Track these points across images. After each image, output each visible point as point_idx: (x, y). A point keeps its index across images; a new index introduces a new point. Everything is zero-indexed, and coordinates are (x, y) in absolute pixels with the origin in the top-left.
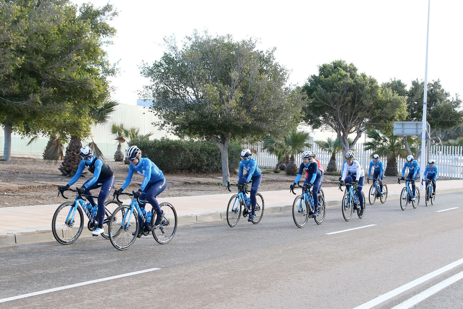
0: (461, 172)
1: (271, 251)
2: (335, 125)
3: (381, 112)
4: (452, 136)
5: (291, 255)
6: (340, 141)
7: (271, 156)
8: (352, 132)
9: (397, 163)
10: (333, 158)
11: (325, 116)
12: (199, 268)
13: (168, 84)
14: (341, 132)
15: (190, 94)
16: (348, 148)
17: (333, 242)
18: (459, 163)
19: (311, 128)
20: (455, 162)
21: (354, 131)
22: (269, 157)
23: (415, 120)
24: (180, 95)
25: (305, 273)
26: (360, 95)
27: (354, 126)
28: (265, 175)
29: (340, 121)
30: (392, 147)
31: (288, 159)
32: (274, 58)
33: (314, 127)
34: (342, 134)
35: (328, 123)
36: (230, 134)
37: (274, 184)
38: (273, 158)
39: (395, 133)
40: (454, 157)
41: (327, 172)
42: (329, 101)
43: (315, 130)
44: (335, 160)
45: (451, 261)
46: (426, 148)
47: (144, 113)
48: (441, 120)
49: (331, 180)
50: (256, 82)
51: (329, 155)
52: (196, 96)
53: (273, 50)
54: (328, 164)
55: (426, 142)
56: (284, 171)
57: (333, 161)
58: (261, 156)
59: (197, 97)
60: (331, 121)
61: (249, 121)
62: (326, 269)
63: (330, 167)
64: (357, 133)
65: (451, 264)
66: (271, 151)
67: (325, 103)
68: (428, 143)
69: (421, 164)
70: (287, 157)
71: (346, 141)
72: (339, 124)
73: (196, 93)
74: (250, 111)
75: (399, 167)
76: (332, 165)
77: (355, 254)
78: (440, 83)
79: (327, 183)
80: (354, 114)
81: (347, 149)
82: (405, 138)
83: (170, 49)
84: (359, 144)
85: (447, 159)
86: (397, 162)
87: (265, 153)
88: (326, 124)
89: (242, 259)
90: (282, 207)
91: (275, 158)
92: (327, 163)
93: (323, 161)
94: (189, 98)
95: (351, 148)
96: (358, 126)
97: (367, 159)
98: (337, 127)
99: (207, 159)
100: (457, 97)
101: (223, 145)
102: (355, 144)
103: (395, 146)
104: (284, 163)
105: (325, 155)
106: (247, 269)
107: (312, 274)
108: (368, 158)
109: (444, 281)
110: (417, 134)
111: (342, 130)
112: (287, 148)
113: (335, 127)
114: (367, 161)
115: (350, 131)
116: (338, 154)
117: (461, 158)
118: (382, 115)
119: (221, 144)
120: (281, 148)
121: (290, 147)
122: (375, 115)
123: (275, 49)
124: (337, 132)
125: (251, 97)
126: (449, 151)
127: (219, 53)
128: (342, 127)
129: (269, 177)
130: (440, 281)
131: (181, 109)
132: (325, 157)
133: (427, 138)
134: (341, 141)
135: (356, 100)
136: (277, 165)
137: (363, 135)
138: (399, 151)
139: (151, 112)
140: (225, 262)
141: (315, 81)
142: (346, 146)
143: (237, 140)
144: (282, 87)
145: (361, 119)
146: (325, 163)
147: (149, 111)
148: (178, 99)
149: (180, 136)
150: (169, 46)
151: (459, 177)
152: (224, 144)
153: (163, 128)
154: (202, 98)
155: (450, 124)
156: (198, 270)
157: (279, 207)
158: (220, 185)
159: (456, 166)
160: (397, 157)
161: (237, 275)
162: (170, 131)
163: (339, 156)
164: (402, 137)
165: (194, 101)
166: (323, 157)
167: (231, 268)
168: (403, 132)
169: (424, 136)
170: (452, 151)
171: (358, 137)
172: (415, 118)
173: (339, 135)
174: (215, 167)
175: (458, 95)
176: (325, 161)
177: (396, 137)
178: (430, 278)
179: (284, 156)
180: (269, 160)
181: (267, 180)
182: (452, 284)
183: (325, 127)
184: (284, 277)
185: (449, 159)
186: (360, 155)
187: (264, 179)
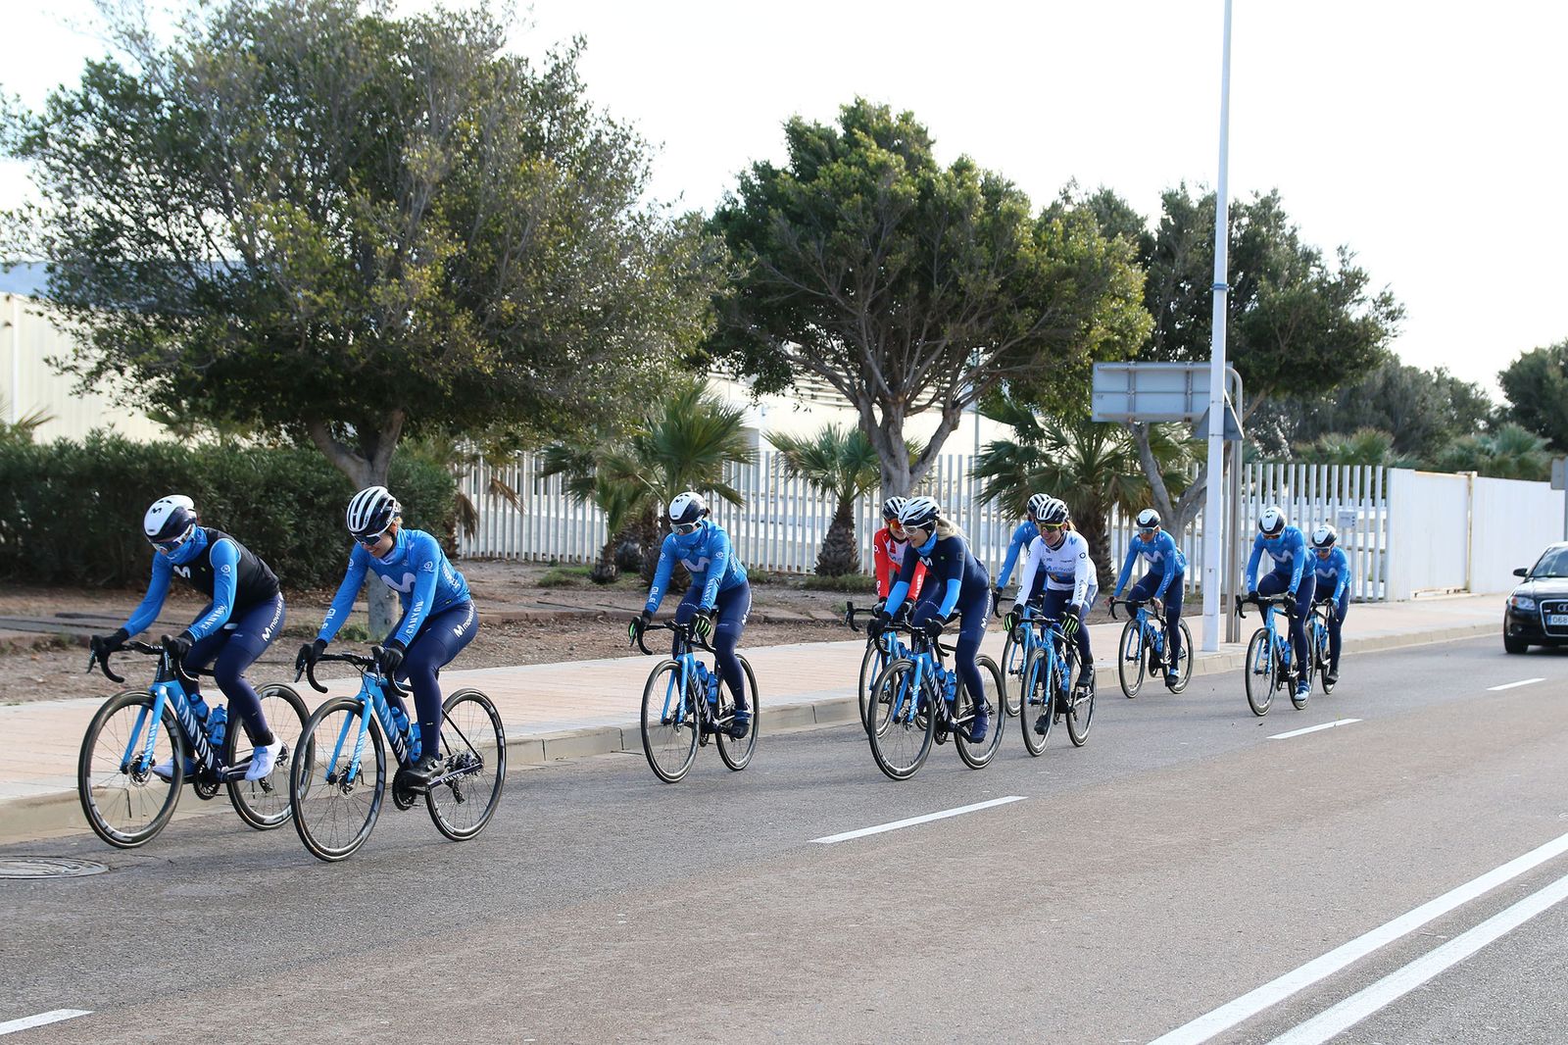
0: (1369, 572)
1: (580, 921)
2: (850, 377)
3: (1036, 321)
4: (1330, 422)
5: (665, 937)
6: (871, 445)
7: (579, 511)
8: (920, 409)
9: (1107, 538)
10: (843, 519)
11: (807, 340)
12: (264, 1002)
13: (117, 193)
14: (875, 406)
15: (217, 241)
16: (907, 474)
17: (843, 876)
18: (1360, 537)
19: (749, 391)
20: (1344, 529)
21: (932, 401)
22: (571, 516)
23: (1183, 358)
24: (170, 243)
25: (727, 1010)
26: (949, 249)
27: (927, 381)
28: (555, 592)
29: (871, 360)
30: (1088, 467)
31: (650, 524)
32: (581, 82)
33: (759, 388)
34: (878, 415)
35: (820, 370)
36: (398, 416)
37: (592, 632)
38: (589, 518)
39: (1099, 409)
40: (1339, 509)
41: (819, 580)
42: (818, 275)
43: (766, 398)
44: (853, 526)
45: (1328, 944)
46: (1225, 474)
47: (8, 324)
48: (1284, 360)
49: (835, 613)
50: (513, 192)
51: (828, 507)
52: (240, 246)
53: (575, 49)
54: (824, 545)
55: (1227, 450)
56: (633, 575)
57: (844, 530)
58: (535, 513)
59: (247, 251)
60: (836, 360)
61: (484, 359)
62: (817, 991)
63: (832, 554)
64: (944, 410)
65: (1327, 955)
66: (581, 488)
67: (803, 287)
68: (1232, 453)
69: (1206, 540)
70: (649, 515)
71: (895, 445)
72: (865, 373)
73: (245, 238)
74: (483, 317)
75: (1116, 554)
76: (839, 547)
77: (935, 924)
78: (1282, 206)
79: (818, 626)
80: (928, 332)
81: (901, 481)
82: (1141, 432)
83: (120, 42)
84: (950, 457)
85: (1310, 520)
86: (1110, 531)
87: (552, 497)
88: (813, 375)
89: (453, 957)
90: (627, 731)
91: (597, 519)
92: (818, 541)
93: (799, 531)
94: (214, 259)
95: (916, 474)
96: (948, 382)
97: (984, 519)
98: (860, 384)
99: (296, 526)
100: (1343, 261)
101: (366, 466)
102: (933, 459)
103: (1100, 464)
104: (633, 542)
105: (809, 505)
106: (474, 1002)
107: (754, 1015)
108: (989, 519)
109: (1302, 1027)
110: (1188, 415)
111: (878, 399)
112: (646, 475)
113: (851, 386)
114: (983, 528)
115: (914, 402)
116: (862, 502)
117: (1366, 515)
118: (1044, 331)
119: (361, 460)
120: (619, 476)
121: (661, 471)
122: (1015, 334)
123: (581, 45)
124: (857, 406)
125: (488, 258)
126: (1318, 485)
127: (346, 64)
128: (879, 386)
129: (571, 602)
130: (1285, 1028)
131: (176, 306)
132: (809, 513)
133: (1229, 431)
134: (876, 444)
135: (935, 273)
136: (606, 551)
137: (967, 418)
138: (1115, 488)
139: (41, 315)
140: (381, 972)
141: (764, 188)
142: (896, 465)
143: (430, 442)
144: (622, 216)
145: (960, 352)
146: (808, 540)
147: (27, 312)
148: (164, 263)
149: (172, 425)
150: (113, 29)
151: (1370, 594)
152: (371, 458)
153: (96, 386)
154: (271, 257)
155: (1323, 375)
156: (258, 1013)
157: (613, 730)
158: (357, 638)
159: (1349, 549)
160: (1108, 509)
161: (434, 1028)
162: (130, 398)
163: (866, 510)
164: (1128, 425)
165: (234, 272)
166: (800, 513)
167: (406, 998)
168: (1132, 406)
169: (1216, 425)
170: (1329, 486)
171: (948, 427)
172: (1181, 351)
173: (867, 419)
174: (332, 561)
175: (1348, 252)
176: (809, 532)
177: (1103, 428)
178: (1245, 1015)
179: (637, 510)
180: (570, 528)
181: (562, 615)
182: (1334, 1038)
183: (810, 385)
184: (638, 1032)
185: (1320, 521)
186: (953, 507)
187: (548, 611)
